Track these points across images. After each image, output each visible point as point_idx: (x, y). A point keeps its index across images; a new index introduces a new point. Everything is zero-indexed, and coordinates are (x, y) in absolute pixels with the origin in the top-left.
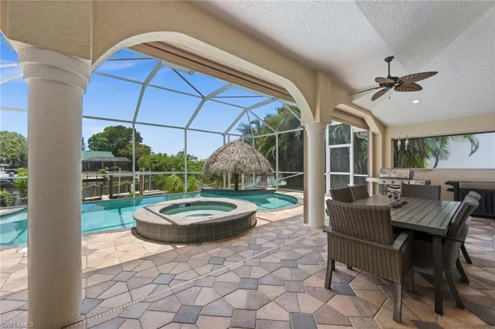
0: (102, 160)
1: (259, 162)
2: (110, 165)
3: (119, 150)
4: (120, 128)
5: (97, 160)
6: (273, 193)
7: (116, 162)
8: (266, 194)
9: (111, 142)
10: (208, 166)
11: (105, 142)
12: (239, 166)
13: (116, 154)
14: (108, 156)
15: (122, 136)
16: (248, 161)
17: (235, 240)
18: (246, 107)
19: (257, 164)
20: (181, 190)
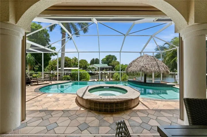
0: (104, 67)
1: (158, 66)
2: (106, 69)
3: (109, 63)
4: (110, 56)
5: (102, 67)
6: (172, 87)
7: (109, 68)
8: (165, 87)
9: (107, 61)
10: (127, 69)
11: (106, 61)
12: (143, 69)
13: (109, 65)
14: (106, 66)
15: (110, 59)
16: (150, 66)
17: (109, 115)
18: (151, 35)
19: (156, 67)
20: (119, 80)
